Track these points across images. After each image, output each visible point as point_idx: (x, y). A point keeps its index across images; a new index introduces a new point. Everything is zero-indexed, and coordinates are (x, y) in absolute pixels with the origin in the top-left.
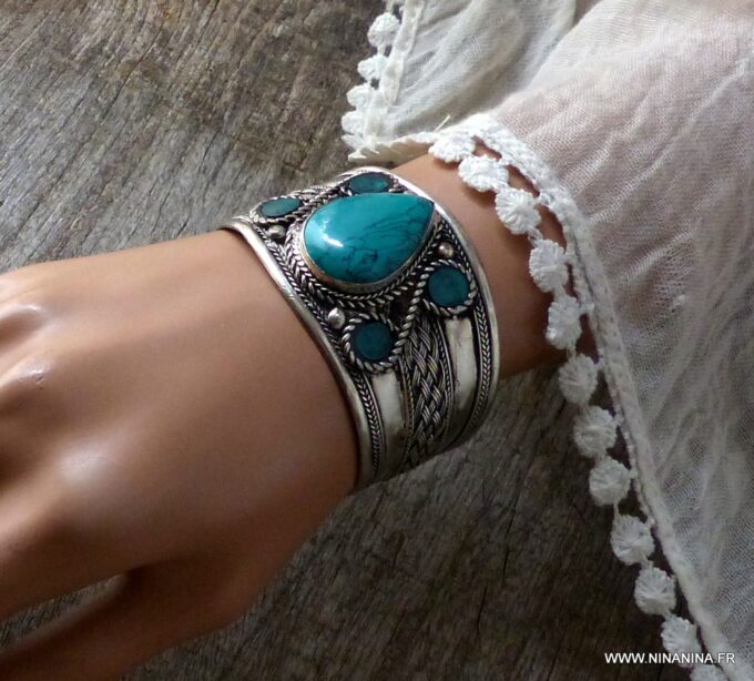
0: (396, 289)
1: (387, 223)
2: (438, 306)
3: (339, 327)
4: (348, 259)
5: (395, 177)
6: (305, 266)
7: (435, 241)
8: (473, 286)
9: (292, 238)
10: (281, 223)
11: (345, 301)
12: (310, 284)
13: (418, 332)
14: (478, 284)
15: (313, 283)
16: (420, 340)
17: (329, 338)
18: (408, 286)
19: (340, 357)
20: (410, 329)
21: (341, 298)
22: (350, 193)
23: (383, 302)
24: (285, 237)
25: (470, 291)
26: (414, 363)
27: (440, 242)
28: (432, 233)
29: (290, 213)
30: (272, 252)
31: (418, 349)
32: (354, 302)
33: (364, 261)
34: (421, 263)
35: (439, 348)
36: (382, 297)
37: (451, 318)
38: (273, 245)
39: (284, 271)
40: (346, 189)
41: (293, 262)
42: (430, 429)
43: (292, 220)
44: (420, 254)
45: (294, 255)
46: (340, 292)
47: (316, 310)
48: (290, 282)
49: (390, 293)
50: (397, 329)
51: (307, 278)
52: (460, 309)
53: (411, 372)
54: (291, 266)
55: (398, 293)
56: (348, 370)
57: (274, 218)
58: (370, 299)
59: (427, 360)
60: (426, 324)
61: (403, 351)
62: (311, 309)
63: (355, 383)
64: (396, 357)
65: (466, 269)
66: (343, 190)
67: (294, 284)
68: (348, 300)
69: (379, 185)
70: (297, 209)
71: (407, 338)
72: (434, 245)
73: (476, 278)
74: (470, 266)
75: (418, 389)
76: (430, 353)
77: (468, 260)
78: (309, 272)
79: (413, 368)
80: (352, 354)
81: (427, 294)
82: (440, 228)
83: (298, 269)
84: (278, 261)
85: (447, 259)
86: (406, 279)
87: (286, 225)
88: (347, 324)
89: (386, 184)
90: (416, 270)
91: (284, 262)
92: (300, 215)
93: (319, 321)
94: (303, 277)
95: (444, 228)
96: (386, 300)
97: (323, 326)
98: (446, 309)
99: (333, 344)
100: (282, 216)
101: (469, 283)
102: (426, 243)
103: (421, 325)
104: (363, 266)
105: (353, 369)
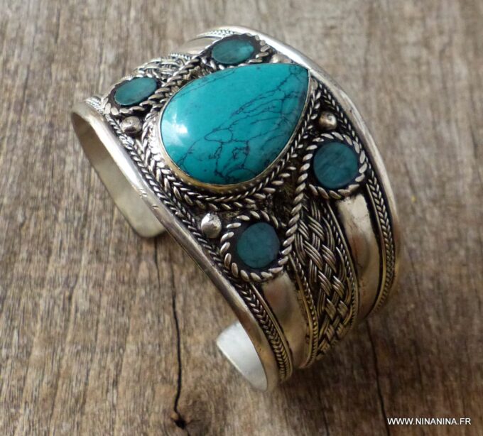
0: (277, 178)
1: (256, 104)
2: (327, 189)
3: (215, 236)
4: (215, 156)
5: (262, 37)
6: (167, 167)
7: (314, 112)
8: (363, 157)
9: (148, 132)
10: (136, 113)
11: (218, 204)
12: (175, 189)
13: (308, 222)
14: (368, 155)
15: (178, 187)
16: (310, 231)
17: (205, 250)
18: (290, 171)
19: (221, 269)
20: (298, 222)
21: (212, 201)
22: (212, 65)
23: (263, 196)
24: (141, 131)
25: (360, 165)
26: (308, 258)
27: (320, 112)
28: (310, 103)
29: (146, 99)
30: (128, 151)
31: (311, 242)
32: (229, 203)
33: (234, 157)
34: (302, 141)
35: (334, 234)
36: (261, 191)
37: (343, 198)
38: (128, 141)
39: (144, 175)
40: (208, 60)
41: (153, 163)
42: (337, 321)
43: (148, 108)
44: (299, 131)
45: (151, 155)
46: (211, 195)
47: (186, 217)
48: (152, 187)
49: (270, 185)
50: (283, 225)
51: (170, 182)
52: (352, 187)
53: (306, 268)
54: (151, 168)
55: (279, 183)
56: (233, 284)
57: (128, 107)
58: (248, 197)
59: (321, 251)
60: (316, 212)
61: (294, 249)
62: (179, 219)
63: (242, 296)
64: (287, 258)
65: (353, 139)
66: (204, 61)
67: (157, 190)
68: (222, 202)
69: (245, 50)
70: (153, 93)
71: (297, 232)
72: (314, 118)
73: (365, 148)
74: (356, 134)
75: (317, 285)
76: (324, 242)
77: (353, 128)
78: (172, 174)
79: (308, 263)
80: (234, 265)
81: (312, 178)
82: (319, 96)
83: (158, 172)
84: (136, 162)
85: (329, 132)
86: (288, 164)
87: (141, 115)
88: (224, 230)
89: (251, 49)
90: (296, 151)
91: (142, 162)
92: (157, 100)
93: (191, 231)
94: (166, 181)
95: (323, 93)
96: (267, 193)
97: (196, 237)
98: (336, 190)
99: (211, 256)
100: (137, 104)
101: (358, 156)
102: (305, 118)
103: (310, 213)
104: (233, 163)
105: (238, 282)
